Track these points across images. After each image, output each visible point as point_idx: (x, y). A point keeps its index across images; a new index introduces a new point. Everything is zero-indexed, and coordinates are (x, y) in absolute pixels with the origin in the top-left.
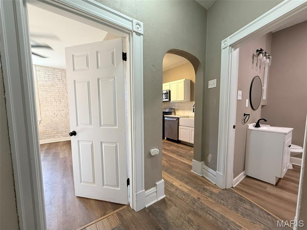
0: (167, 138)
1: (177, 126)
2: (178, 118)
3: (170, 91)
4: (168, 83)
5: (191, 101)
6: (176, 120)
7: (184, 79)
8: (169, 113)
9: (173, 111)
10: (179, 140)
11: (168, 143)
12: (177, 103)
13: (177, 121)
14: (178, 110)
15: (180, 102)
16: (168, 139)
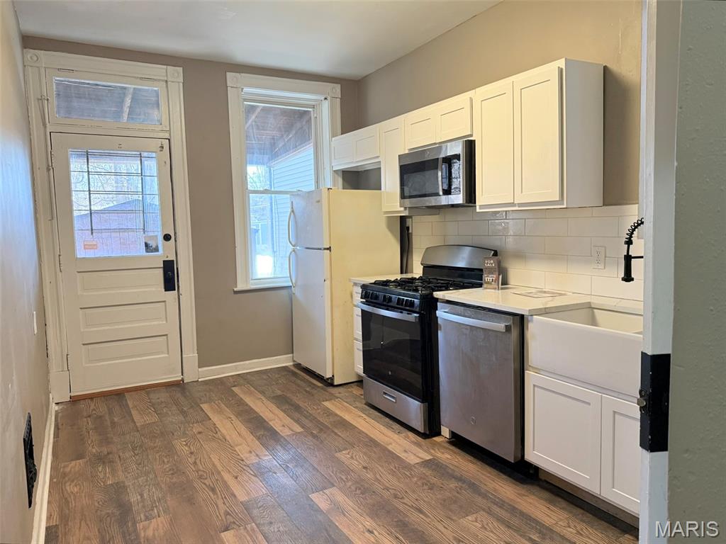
0: (453, 435)
1: (512, 366)
2: (522, 317)
3: (470, 146)
4: (461, 100)
5: (605, 204)
6: (508, 328)
7: (561, 63)
8: (470, 278)
9: (490, 263)
10: (529, 465)
11: (453, 477)
12: (515, 216)
13: (515, 333)
14: (520, 256)
15: (537, 213)
16: (458, 442)
